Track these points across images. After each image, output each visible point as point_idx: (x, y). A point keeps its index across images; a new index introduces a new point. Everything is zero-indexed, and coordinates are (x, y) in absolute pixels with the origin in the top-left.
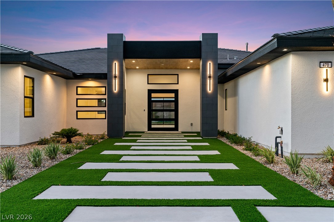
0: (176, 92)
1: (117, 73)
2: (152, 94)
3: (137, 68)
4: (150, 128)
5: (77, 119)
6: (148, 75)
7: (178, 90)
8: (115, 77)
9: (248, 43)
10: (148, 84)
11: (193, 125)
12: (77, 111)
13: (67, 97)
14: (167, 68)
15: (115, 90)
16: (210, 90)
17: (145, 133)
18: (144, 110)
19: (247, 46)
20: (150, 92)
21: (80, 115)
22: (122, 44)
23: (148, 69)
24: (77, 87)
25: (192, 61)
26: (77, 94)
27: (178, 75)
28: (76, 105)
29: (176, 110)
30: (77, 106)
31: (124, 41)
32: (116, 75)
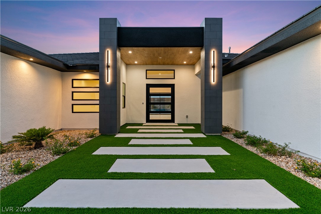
0: (172, 86)
1: (110, 62)
2: (150, 88)
3: (136, 62)
4: (148, 120)
5: (73, 112)
6: (147, 70)
7: (174, 84)
8: (108, 67)
9: (230, 47)
10: (146, 78)
11: (188, 117)
12: (73, 105)
13: (62, 89)
14: (164, 64)
15: (108, 81)
16: (214, 81)
17: (144, 125)
18: (143, 103)
19: (230, 50)
20: (148, 86)
21: (76, 108)
22: (116, 30)
23: (146, 64)
24: (73, 80)
25: (191, 52)
26: (73, 87)
27: (174, 70)
28: (71, 99)
29: (172, 104)
30: (73, 100)
31: (118, 27)
32: (109, 65)
